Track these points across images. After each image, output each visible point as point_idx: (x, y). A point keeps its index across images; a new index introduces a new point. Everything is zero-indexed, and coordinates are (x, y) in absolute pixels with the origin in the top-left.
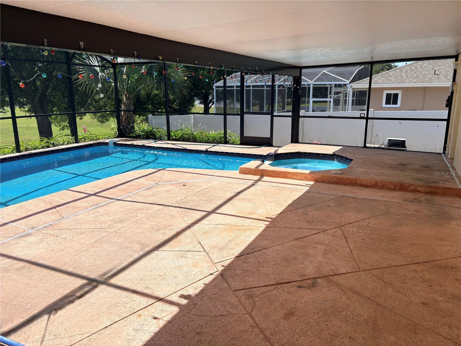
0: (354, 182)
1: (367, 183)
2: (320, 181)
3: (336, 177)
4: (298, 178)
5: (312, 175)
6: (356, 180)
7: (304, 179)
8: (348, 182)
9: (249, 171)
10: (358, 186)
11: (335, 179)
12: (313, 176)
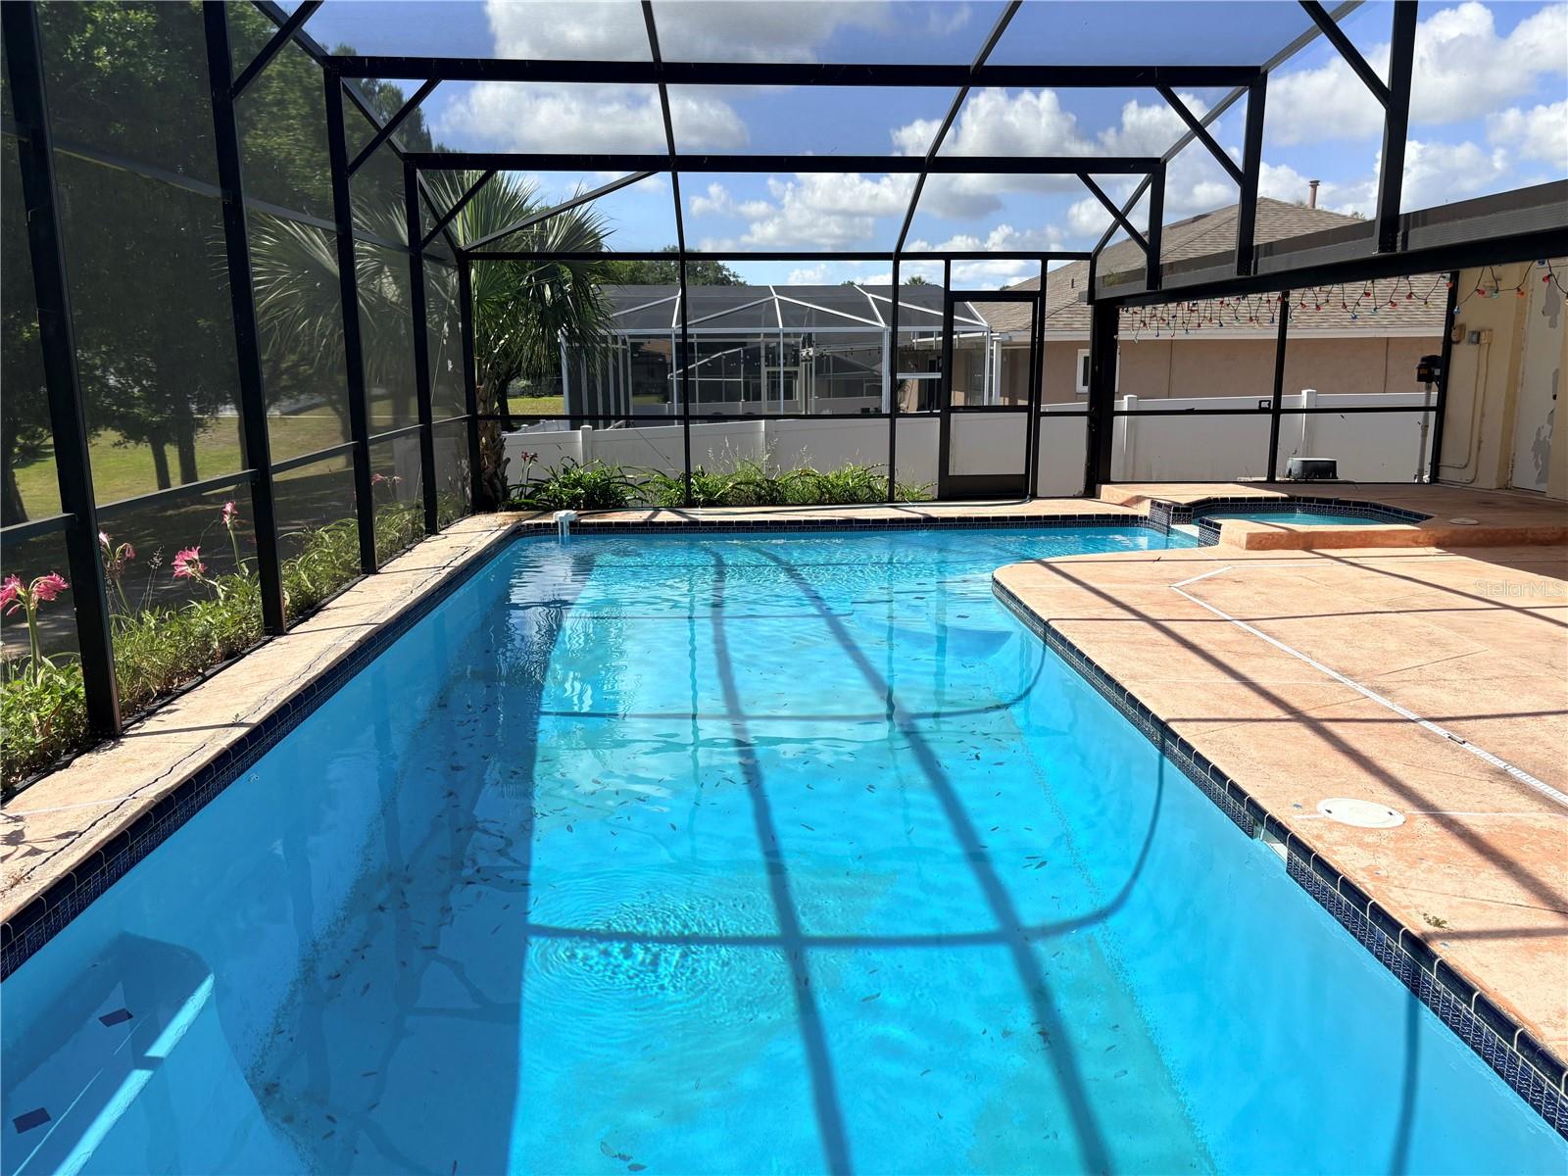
0: (1520, 537)
1: (1547, 536)
2: (1447, 544)
3: (1483, 531)
4: (1397, 542)
5: (1430, 533)
6: (1524, 532)
7: (1410, 543)
8: (1509, 537)
9: (1274, 541)
10: (1528, 544)
11: (1481, 535)
12: (1433, 535)
